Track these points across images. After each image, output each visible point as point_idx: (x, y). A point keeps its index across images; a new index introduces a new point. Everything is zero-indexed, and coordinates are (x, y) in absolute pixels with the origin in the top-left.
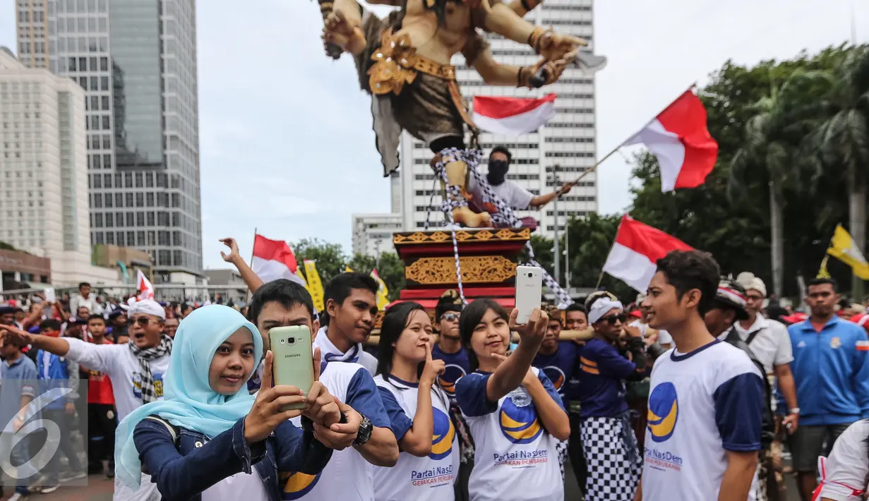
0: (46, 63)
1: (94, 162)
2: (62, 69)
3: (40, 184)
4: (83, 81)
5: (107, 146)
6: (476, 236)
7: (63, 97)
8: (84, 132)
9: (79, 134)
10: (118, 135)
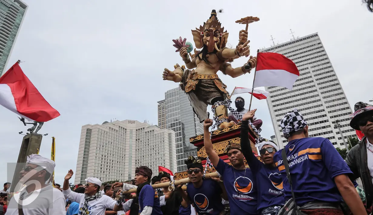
0: (165, 127)
1: (178, 151)
2: (169, 127)
3: (164, 161)
4: (174, 130)
5: (181, 146)
6: (223, 131)
7: (170, 135)
8: (175, 143)
9: (174, 144)
10: (184, 142)
